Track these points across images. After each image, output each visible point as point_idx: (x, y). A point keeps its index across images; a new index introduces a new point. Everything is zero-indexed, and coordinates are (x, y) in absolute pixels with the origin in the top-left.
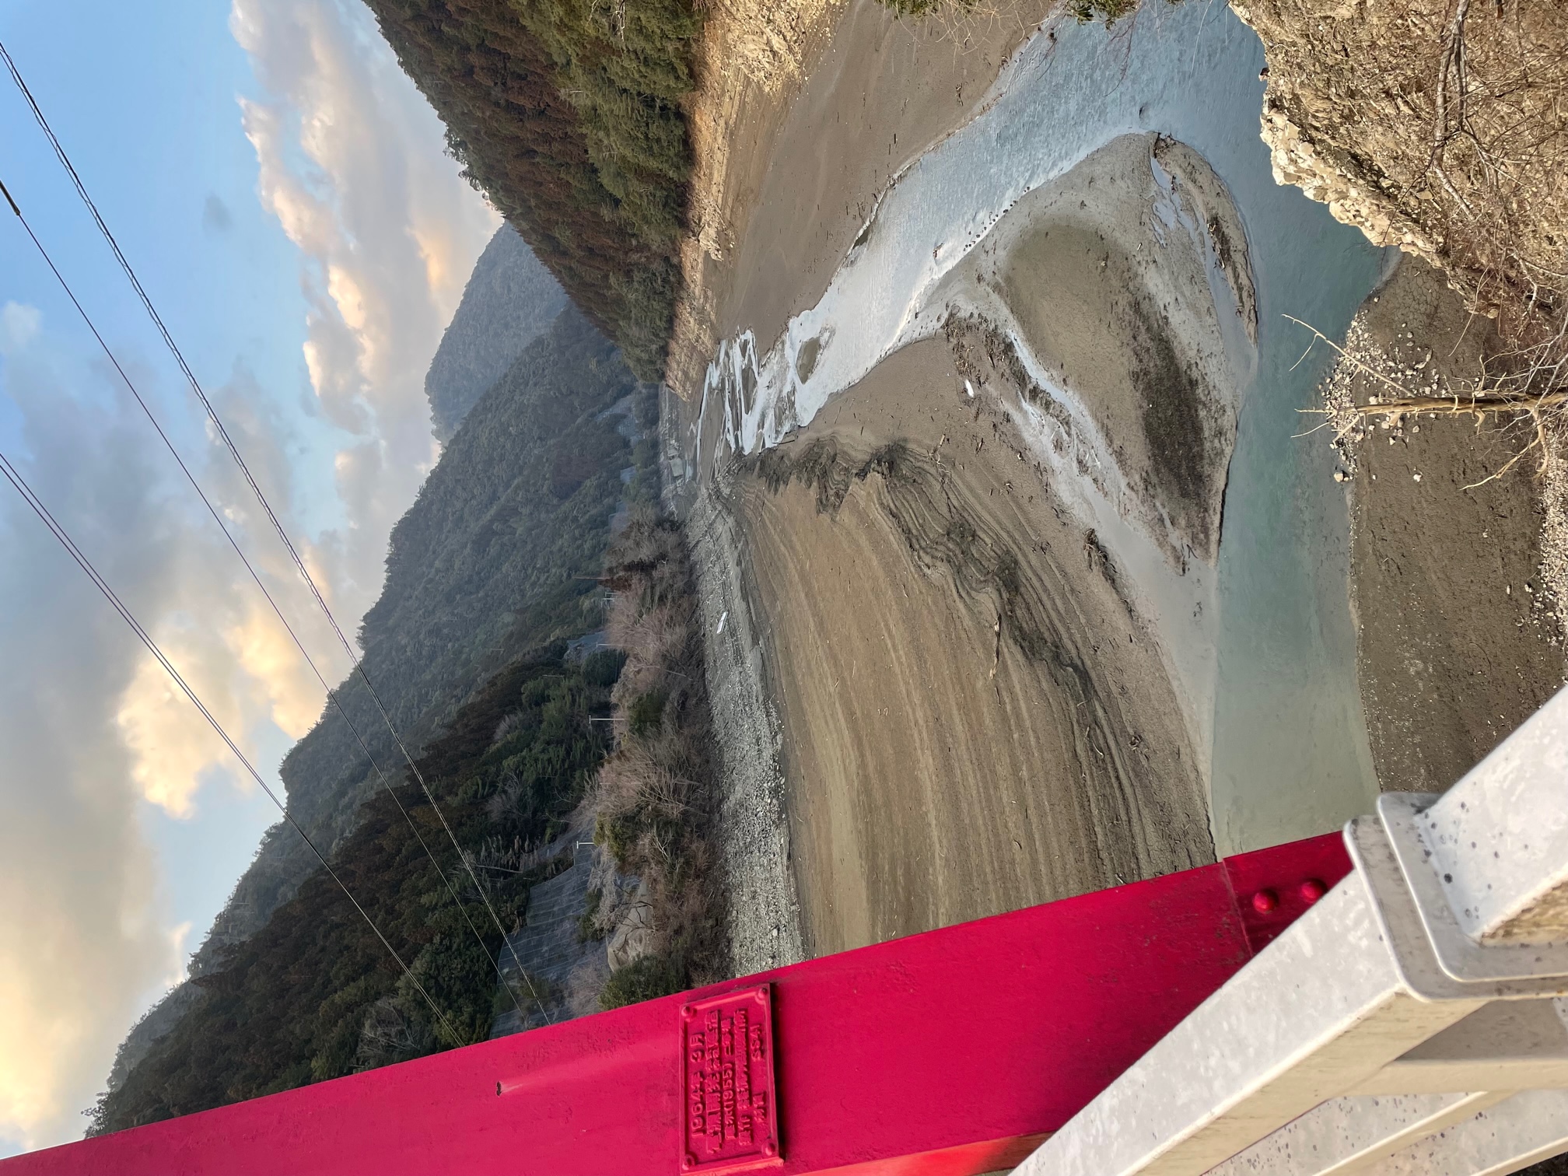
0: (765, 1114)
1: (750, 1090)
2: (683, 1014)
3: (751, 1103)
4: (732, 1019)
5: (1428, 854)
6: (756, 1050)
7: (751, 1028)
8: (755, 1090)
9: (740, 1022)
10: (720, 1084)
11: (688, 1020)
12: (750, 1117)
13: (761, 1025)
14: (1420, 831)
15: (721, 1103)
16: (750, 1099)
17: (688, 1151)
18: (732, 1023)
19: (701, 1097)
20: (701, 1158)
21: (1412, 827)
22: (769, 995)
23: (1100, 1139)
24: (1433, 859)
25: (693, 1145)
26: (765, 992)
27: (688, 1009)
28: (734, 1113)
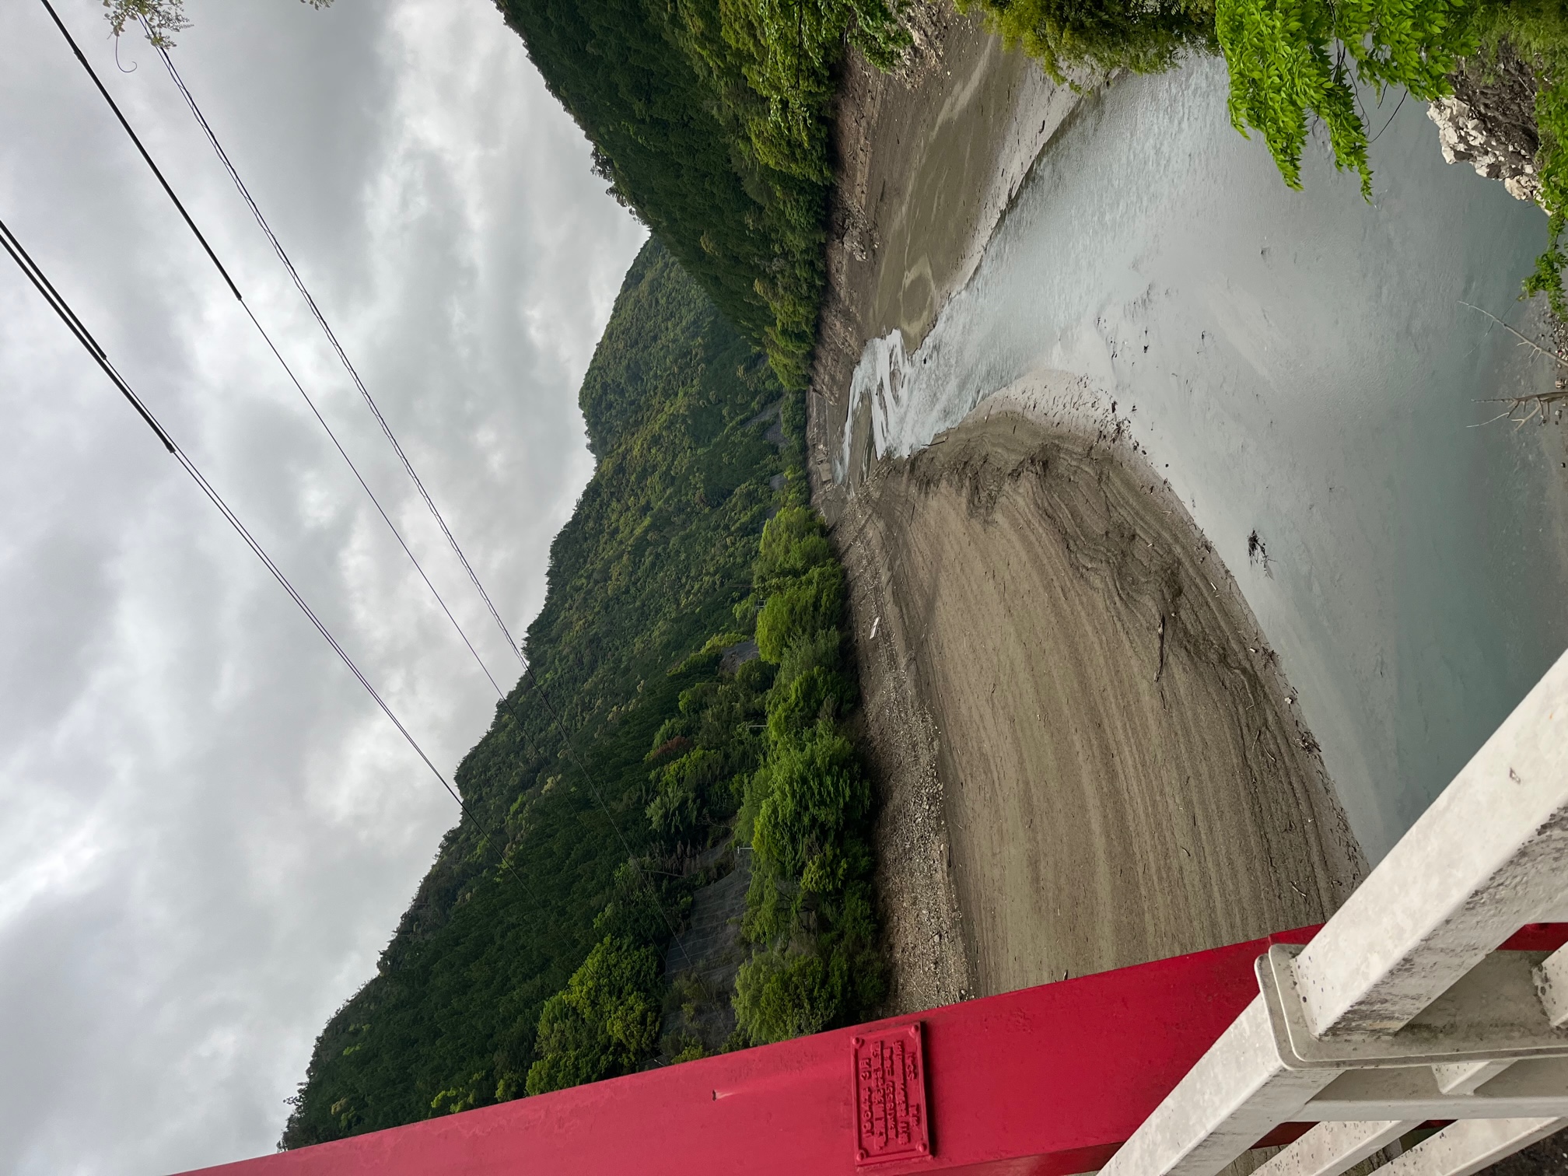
0: (919, 1121)
1: (906, 1102)
2: (854, 1041)
3: (907, 1113)
4: (892, 1048)
5: (1295, 984)
6: (910, 1072)
7: (906, 1056)
8: (911, 1102)
9: (897, 1051)
10: (884, 1096)
11: (858, 1047)
12: (908, 1123)
13: (914, 1054)
14: (1293, 969)
15: (885, 1111)
16: (907, 1109)
17: (860, 1147)
18: (892, 1052)
19: (870, 1107)
20: (872, 1153)
21: (1289, 967)
22: (919, 1032)
23: (1151, 1147)
24: (1297, 986)
25: (865, 1144)
26: (917, 1028)
27: (857, 1040)
28: (895, 1120)
